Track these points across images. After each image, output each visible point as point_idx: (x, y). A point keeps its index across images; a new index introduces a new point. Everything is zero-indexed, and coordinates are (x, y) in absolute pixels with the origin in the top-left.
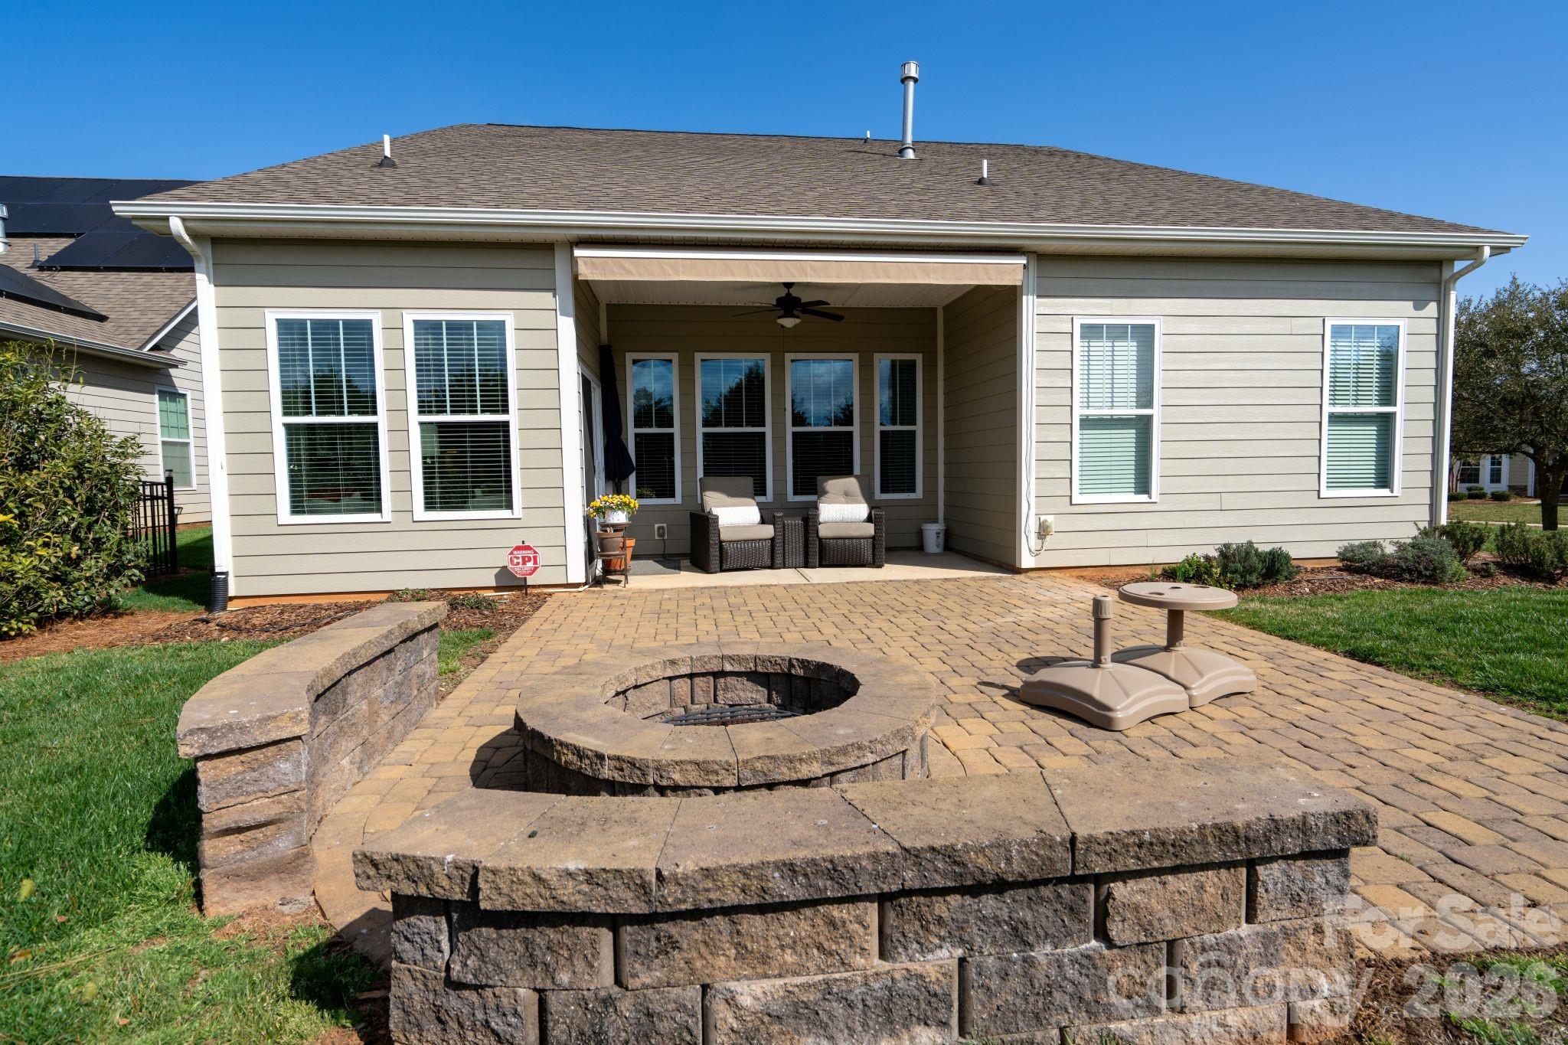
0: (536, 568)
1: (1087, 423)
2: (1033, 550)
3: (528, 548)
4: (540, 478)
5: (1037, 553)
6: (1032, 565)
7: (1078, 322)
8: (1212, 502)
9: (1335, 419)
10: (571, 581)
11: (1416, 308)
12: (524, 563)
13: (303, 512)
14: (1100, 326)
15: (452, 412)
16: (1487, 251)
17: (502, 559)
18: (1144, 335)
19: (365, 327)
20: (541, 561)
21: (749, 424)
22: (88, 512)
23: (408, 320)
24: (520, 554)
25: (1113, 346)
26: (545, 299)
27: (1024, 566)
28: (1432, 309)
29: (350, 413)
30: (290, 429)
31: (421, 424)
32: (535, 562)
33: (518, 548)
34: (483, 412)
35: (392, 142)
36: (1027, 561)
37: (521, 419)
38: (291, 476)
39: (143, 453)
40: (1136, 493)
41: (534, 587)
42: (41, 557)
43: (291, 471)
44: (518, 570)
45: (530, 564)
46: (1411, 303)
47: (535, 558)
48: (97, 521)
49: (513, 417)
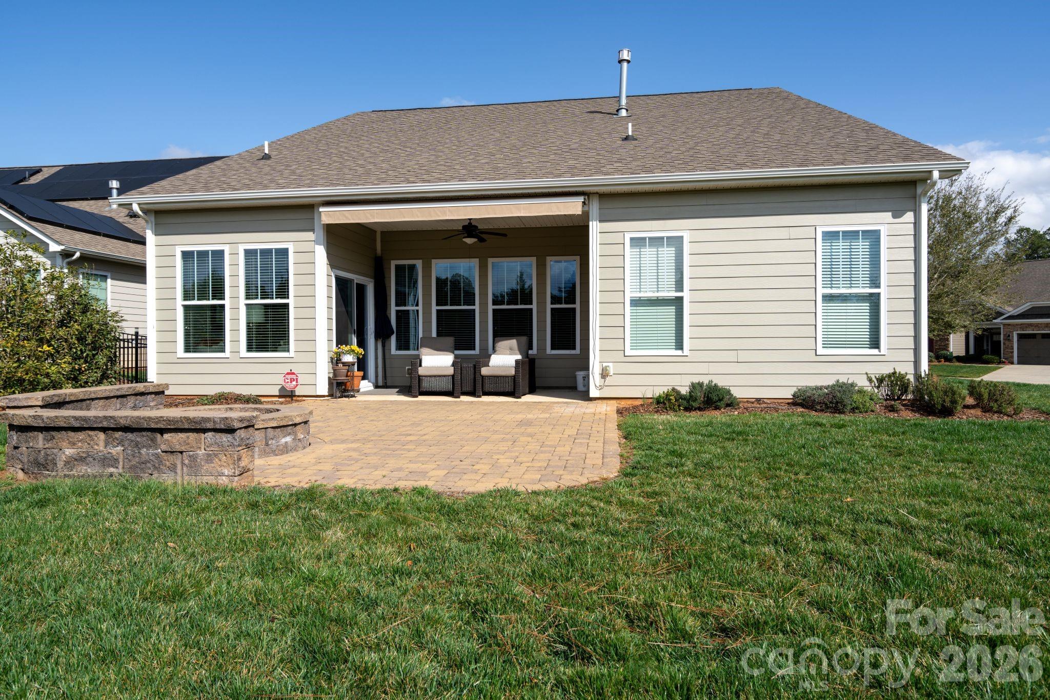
0: (297, 385)
1: (636, 302)
2: (598, 385)
3: (293, 374)
4: (304, 335)
5: (601, 388)
6: (598, 396)
7: (628, 236)
8: (732, 356)
9: (828, 298)
10: (318, 394)
11: (894, 217)
12: (291, 382)
13: (190, 352)
14: (644, 239)
15: (261, 298)
16: (936, 174)
17: (280, 380)
18: (677, 242)
19: (221, 253)
20: (300, 382)
21: (465, 304)
22: (94, 349)
23: (241, 249)
24: (289, 377)
25: (658, 251)
26: (310, 236)
27: (591, 395)
28: (909, 216)
29: (213, 299)
30: (186, 307)
31: (247, 305)
32: (297, 382)
33: (288, 374)
34: (276, 298)
35: (269, 145)
36: (593, 393)
37: (295, 302)
38: (185, 332)
39: (123, 320)
40: (676, 349)
41: (299, 396)
42: (62, 367)
43: (185, 330)
44: (289, 386)
45: (294, 383)
46: (890, 214)
47: (297, 379)
48: (97, 354)
49: (291, 301)
